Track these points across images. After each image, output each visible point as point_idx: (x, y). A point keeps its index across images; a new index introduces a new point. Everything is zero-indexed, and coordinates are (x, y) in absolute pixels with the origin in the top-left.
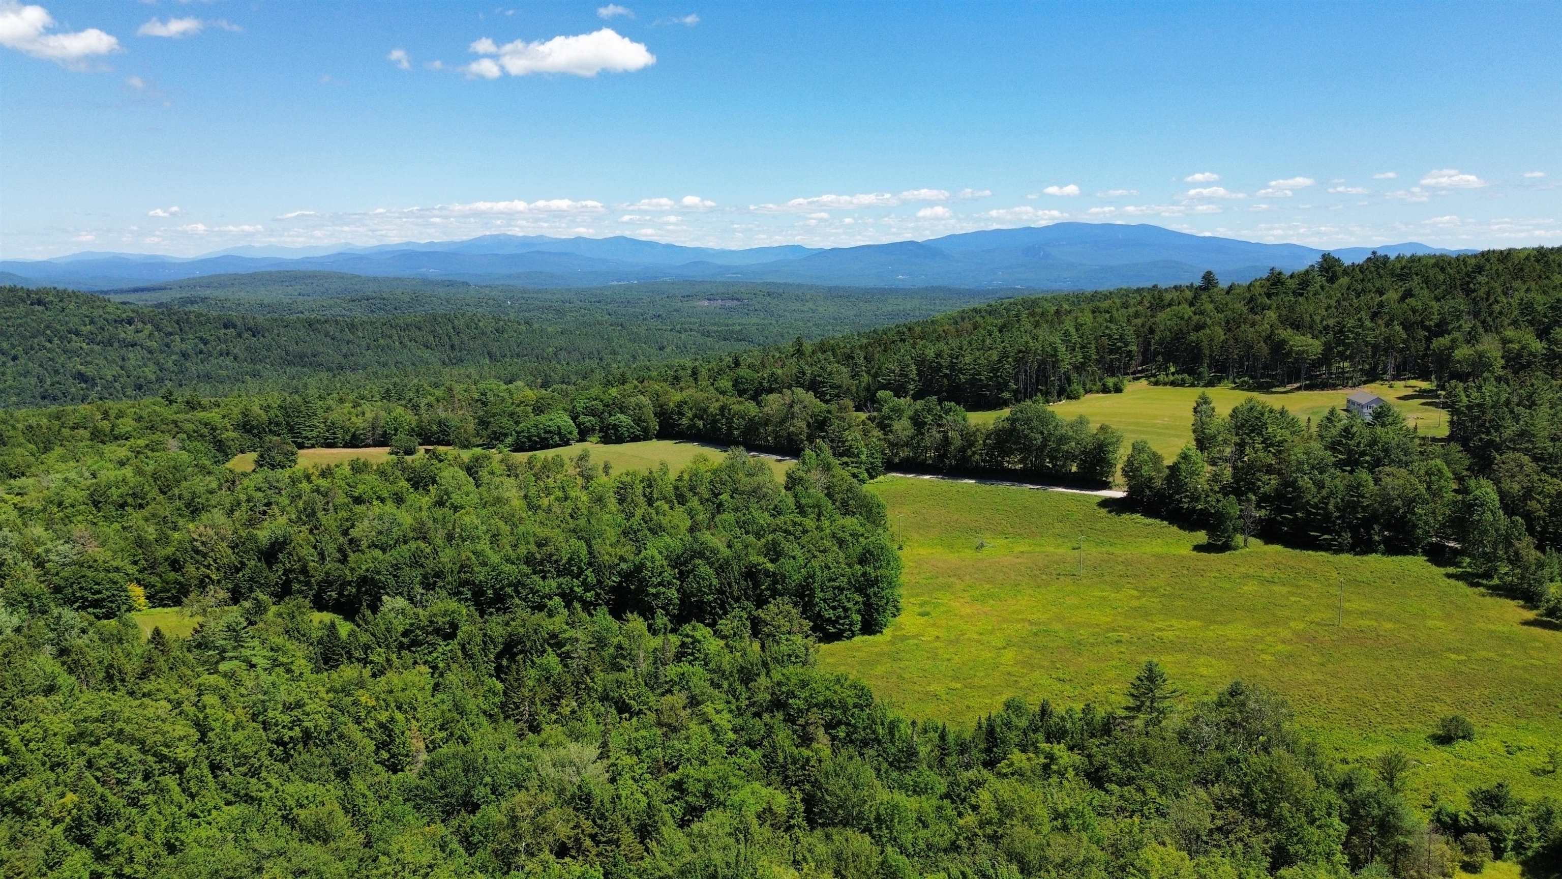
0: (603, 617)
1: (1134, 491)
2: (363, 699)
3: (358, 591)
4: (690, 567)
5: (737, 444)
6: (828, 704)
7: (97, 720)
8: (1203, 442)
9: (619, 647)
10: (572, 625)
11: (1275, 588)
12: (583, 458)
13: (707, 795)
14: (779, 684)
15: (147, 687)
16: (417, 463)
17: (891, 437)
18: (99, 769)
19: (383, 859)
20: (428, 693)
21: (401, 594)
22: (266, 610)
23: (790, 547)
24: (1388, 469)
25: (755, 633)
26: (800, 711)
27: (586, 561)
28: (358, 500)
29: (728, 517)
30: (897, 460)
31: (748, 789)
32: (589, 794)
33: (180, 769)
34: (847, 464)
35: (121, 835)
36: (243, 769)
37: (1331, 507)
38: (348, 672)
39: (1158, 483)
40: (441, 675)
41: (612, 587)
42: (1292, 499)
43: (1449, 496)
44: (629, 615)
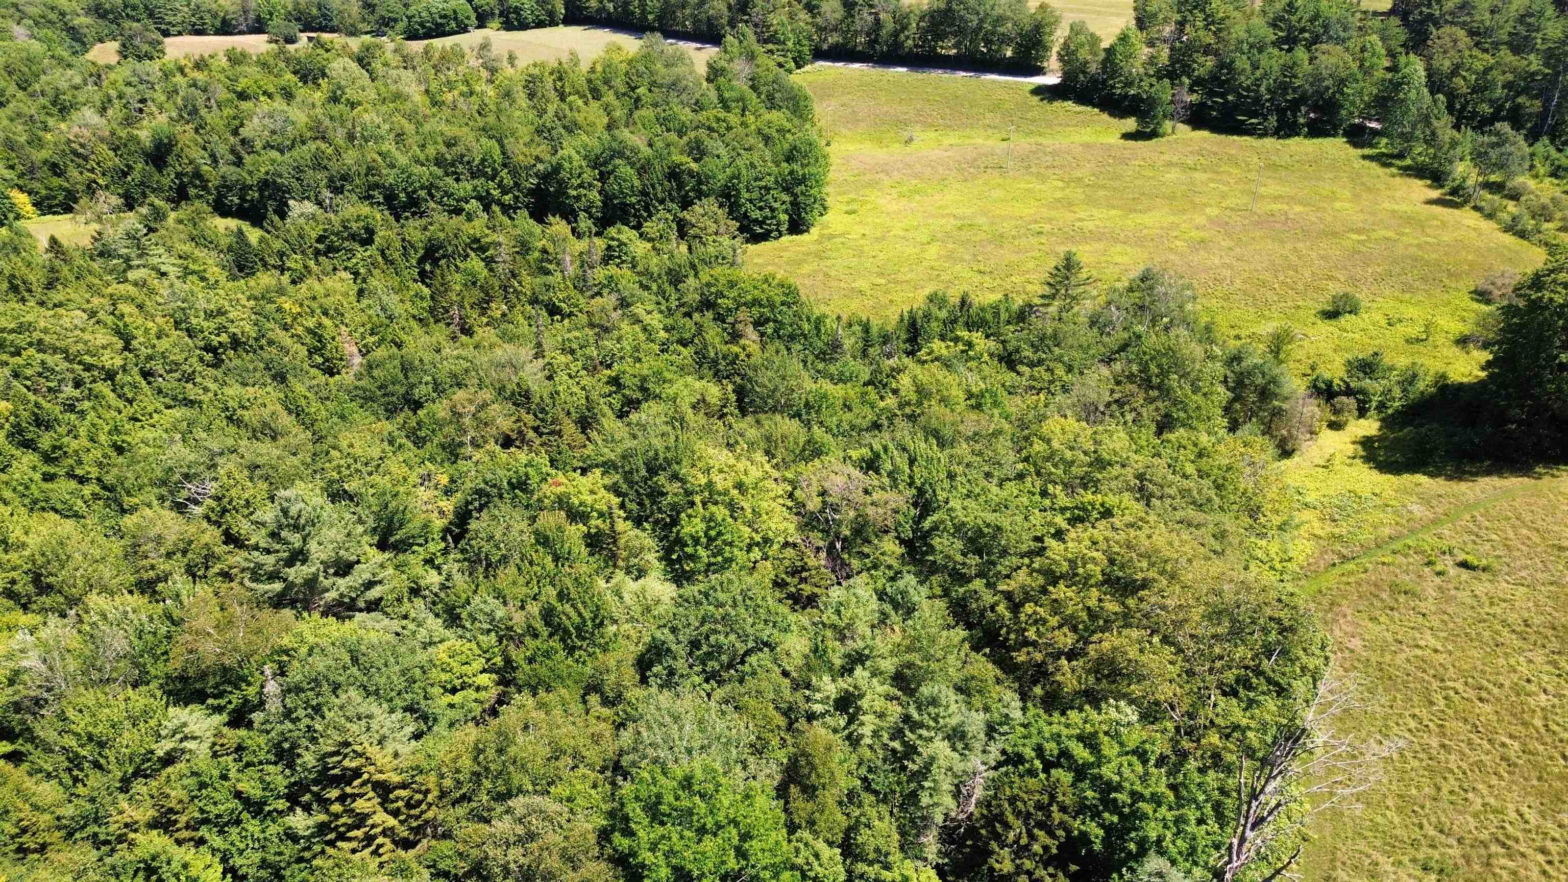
0: (524, 222)
1: (1069, 76)
2: (287, 306)
3: (261, 195)
4: (610, 167)
5: (652, 29)
6: (756, 302)
7: (13, 331)
8: (1141, 23)
9: (544, 251)
10: (493, 229)
11: (1197, 175)
12: (485, 46)
13: (643, 389)
14: (708, 285)
15: (57, 296)
16: (301, 54)
17: (819, 20)
18: (27, 378)
19: (334, 453)
20: (353, 299)
21: (308, 198)
22: (164, 217)
23: (714, 145)
24: (1324, 46)
25: (682, 235)
26: (729, 310)
27: (499, 161)
28: (243, 96)
29: (646, 113)
30: (825, 47)
31: (681, 382)
32: (527, 391)
33: (110, 376)
34: (771, 52)
35: (65, 440)
36: (177, 375)
37: (1263, 89)
38: (265, 279)
39: (1093, 68)
40: (364, 281)
41: (529, 189)
42: (1227, 81)
43: (1379, 74)
44: (551, 218)
